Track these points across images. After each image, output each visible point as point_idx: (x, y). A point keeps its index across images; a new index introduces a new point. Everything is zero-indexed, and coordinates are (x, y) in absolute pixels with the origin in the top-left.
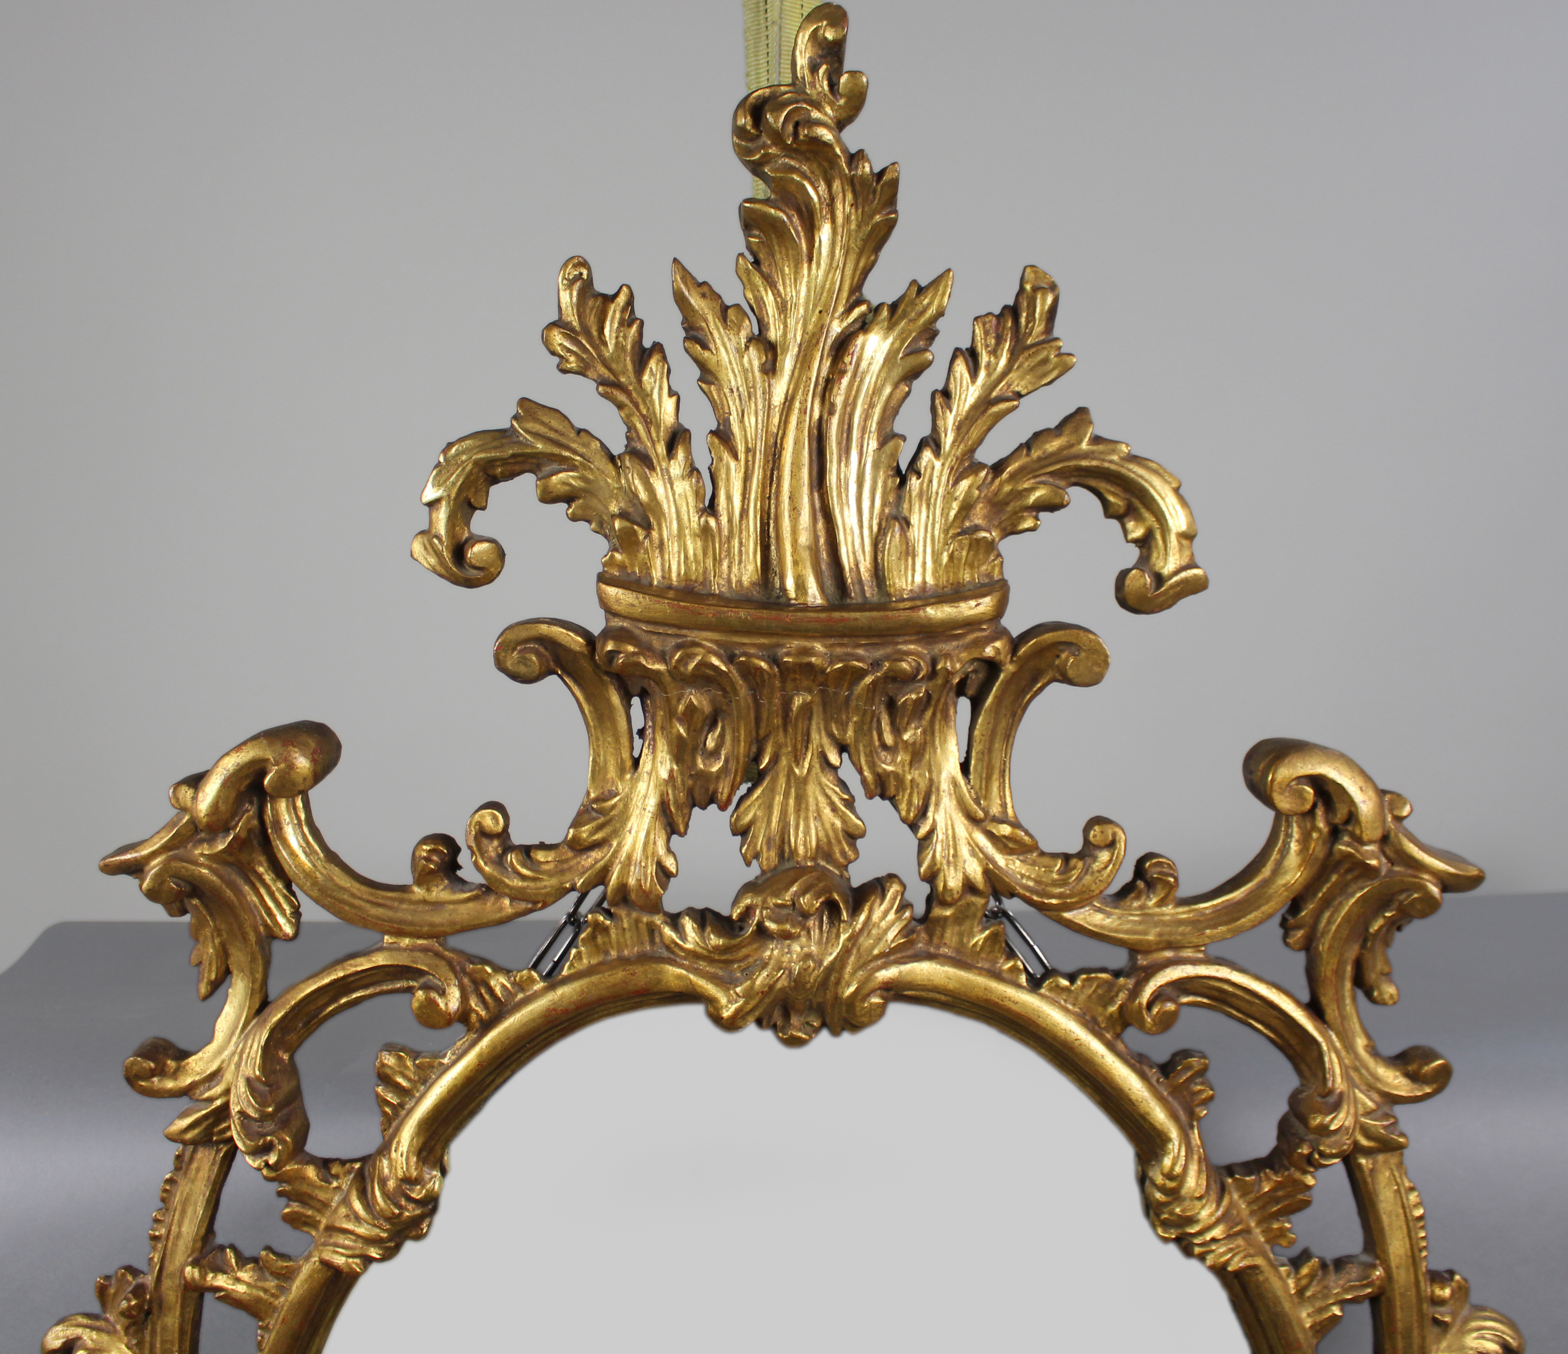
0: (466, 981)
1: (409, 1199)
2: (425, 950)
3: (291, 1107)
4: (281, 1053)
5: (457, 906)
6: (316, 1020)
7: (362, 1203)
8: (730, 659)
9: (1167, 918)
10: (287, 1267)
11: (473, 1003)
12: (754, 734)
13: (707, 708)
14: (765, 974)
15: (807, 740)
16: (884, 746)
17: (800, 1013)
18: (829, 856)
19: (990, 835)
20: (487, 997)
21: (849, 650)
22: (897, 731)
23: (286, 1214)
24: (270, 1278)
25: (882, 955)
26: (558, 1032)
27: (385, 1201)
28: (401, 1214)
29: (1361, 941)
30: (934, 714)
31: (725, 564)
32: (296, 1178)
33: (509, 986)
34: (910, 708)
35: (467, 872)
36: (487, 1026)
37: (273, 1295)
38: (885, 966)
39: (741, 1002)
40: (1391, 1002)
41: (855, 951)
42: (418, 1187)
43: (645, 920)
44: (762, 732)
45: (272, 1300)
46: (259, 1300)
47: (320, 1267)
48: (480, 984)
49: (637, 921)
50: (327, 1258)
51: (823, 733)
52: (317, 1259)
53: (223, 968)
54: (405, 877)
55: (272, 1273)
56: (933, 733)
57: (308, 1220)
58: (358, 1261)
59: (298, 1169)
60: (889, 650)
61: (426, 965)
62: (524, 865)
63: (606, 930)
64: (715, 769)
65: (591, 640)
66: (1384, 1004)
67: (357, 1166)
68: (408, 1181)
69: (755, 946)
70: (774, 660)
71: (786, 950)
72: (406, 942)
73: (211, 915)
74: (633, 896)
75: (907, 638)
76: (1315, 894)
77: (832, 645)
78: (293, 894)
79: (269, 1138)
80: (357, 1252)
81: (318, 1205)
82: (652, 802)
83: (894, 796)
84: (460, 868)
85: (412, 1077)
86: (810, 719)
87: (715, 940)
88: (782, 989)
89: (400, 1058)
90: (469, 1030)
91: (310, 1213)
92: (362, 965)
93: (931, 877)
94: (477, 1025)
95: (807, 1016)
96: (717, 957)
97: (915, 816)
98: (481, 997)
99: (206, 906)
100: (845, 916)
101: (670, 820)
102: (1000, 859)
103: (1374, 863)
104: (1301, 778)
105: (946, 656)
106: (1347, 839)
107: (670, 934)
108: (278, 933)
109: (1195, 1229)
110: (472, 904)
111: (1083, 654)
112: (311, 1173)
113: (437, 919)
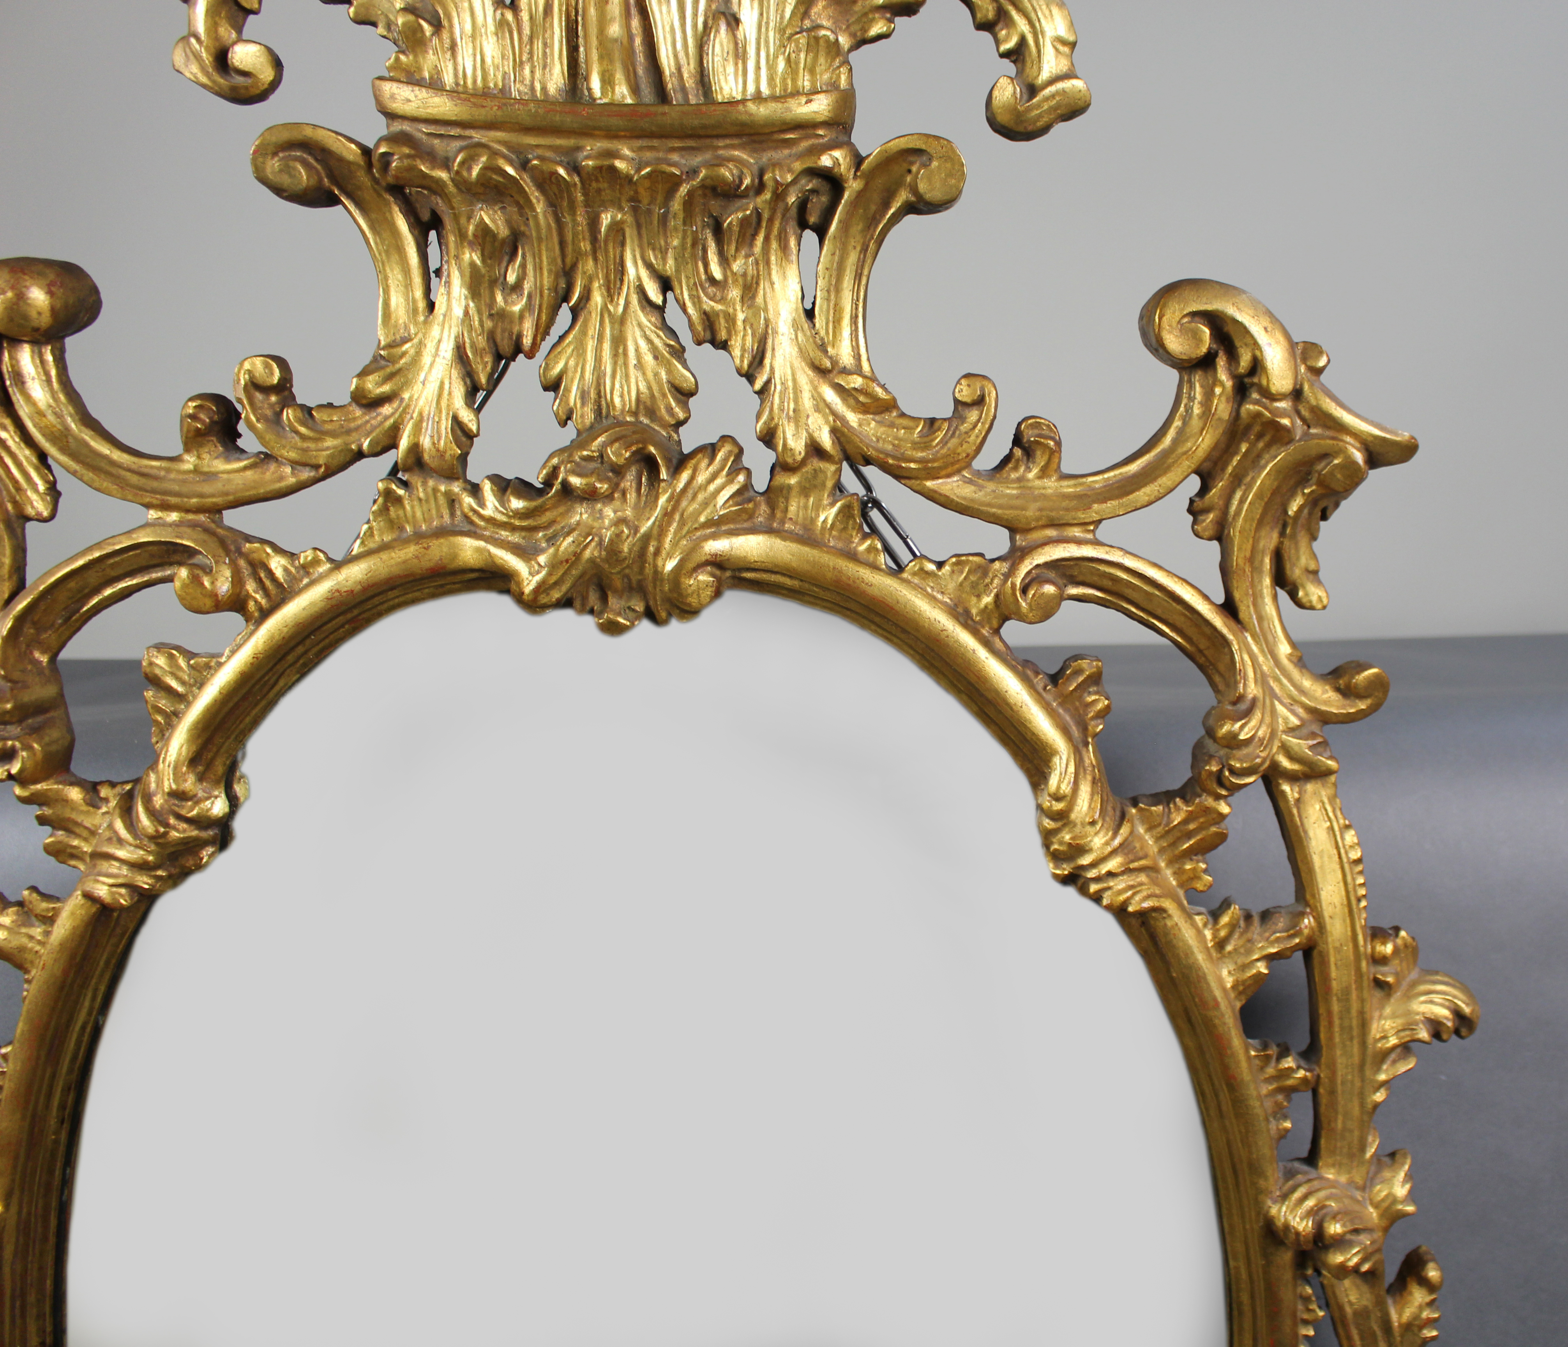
0: (242, 563)
1: (179, 817)
2: (194, 525)
3: (48, 715)
4: (37, 655)
5: (232, 476)
6: (78, 615)
7: (124, 822)
8: (523, 165)
9: (1050, 491)
10: (54, 908)
11: (250, 586)
12: (559, 261)
13: (503, 231)
14: (570, 539)
15: (621, 270)
16: (712, 280)
17: (619, 594)
18: (652, 413)
19: (840, 389)
20: (268, 583)
21: (661, 155)
22: (724, 261)
23: (48, 844)
24: (37, 923)
25: (709, 523)
26: (348, 622)
27: (149, 818)
28: (166, 834)
29: (1280, 526)
30: (767, 239)
31: (527, 71)
32: (57, 800)
33: (293, 570)
34: (736, 229)
35: (248, 441)
36: (264, 611)
37: (40, 942)
38: (714, 536)
39: (544, 573)
40: (1319, 606)
41: (677, 517)
42: (190, 803)
43: (443, 488)
44: (569, 260)
45: (38, 948)
46: (22, 949)
47: (83, 902)
48: (259, 567)
49: (435, 490)
50: (88, 889)
51: (640, 262)
52: (79, 892)
54: (176, 447)
55: (36, 916)
56: (768, 263)
57: (74, 851)
58: (123, 891)
59: (59, 788)
60: (708, 156)
61: (194, 541)
62: (303, 424)
63: (399, 500)
64: (517, 308)
65: (366, 152)
66: (1312, 608)
67: (128, 787)
68: (179, 796)
69: (561, 509)
70: (575, 168)
71: (598, 515)
72: (174, 516)
74: (426, 457)
75: (728, 141)
76: (1223, 469)
77: (641, 149)
78: (49, 468)
79: (10, 742)
80: (120, 881)
81: (85, 834)
82: (447, 350)
83: (726, 342)
84: (240, 436)
85: (186, 678)
86: (623, 244)
87: (517, 504)
88: (592, 560)
89: (171, 657)
90: (247, 621)
91: (76, 842)
92: (120, 543)
93: (768, 438)
94: (256, 614)
95: (629, 599)
96: (517, 523)
97: (750, 366)
98: (260, 581)
100: (664, 475)
101: (469, 368)
102: (853, 418)
103: (1286, 422)
104: (1194, 314)
105: (775, 165)
106: (1255, 396)
107: (468, 500)
108: (30, 511)
109: (1085, 860)
110: (249, 473)
111: (935, 164)
112: (74, 794)
113: (207, 489)
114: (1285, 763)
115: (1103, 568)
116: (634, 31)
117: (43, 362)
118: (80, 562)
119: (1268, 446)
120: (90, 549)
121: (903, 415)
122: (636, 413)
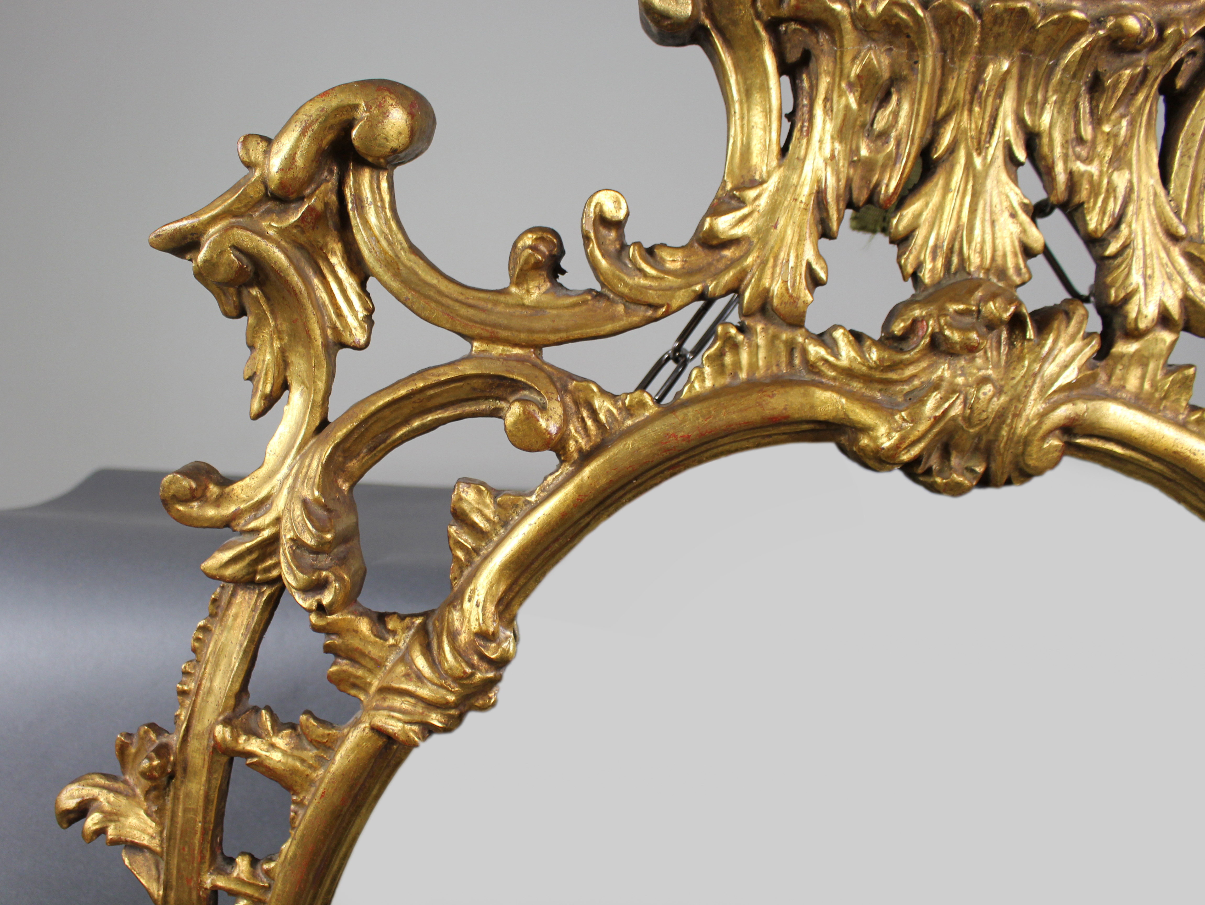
0: (567, 400)
1: (483, 657)
2: (519, 359)
3: (348, 546)
4: (340, 480)
5: (561, 311)
6: (383, 446)
7: (427, 659)
10: (329, 734)
12: (933, 110)
13: (885, 71)
14: (934, 399)
15: (994, 124)
16: (1079, 139)
17: (962, 453)
18: (1001, 273)
19: (1189, 257)
20: (589, 422)
22: (1097, 121)
23: (333, 673)
24: (309, 747)
25: (1065, 389)
26: (668, 469)
27: (455, 658)
28: (472, 675)
32: (348, 630)
33: (615, 411)
35: (571, 279)
36: (586, 457)
37: (311, 767)
38: (1071, 400)
39: (905, 428)
42: (493, 645)
43: (784, 336)
44: (943, 110)
45: (309, 771)
46: (294, 771)
47: (370, 735)
48: (583, 404)
49: (775, 337)
50: (380, 724)
52: (367, 725)
53: (280, 381)
55: (311, 742)
57: (358, 682)
58: (415, 728)
59: (351, 619)
61: (524, 376)
62: (649, 264)
63: (737, 345)
64: (881, 157)
67: (418, 621)
68: (484, 636)
69: (926, 363)
71: (959, 372)
72: (499, 349)
73: (272, 312)
74: (776, 302)
78: (368, 296)
79: (324, 573)
80: (417, 718)
81: (371, 665)
82: (805, 194)
83: (1082, 204)
84: (563, 272)
85: (492, 516)
86: (1001, 97)
87: (877, 355)
88: (954, 419)
89: (480, 492)
90: (562, 462)
91: (360, 673)
92: (446, 374)
93: (1122, 301)
94: (576, 456)
95: (973, 460)
96: (875, 376)
97: (1108, 228)
98: (583, 420)
99: (268, 299)
100: (1032, 334)
101: (825, 215)
107: (815, 351)
108: (347, 338)
110: (579, 311)
112: (364, 626)
113: (537, 325)
117: (380, 187)
118: (403, 392)
120: (412, 377)
122: (987, 271)
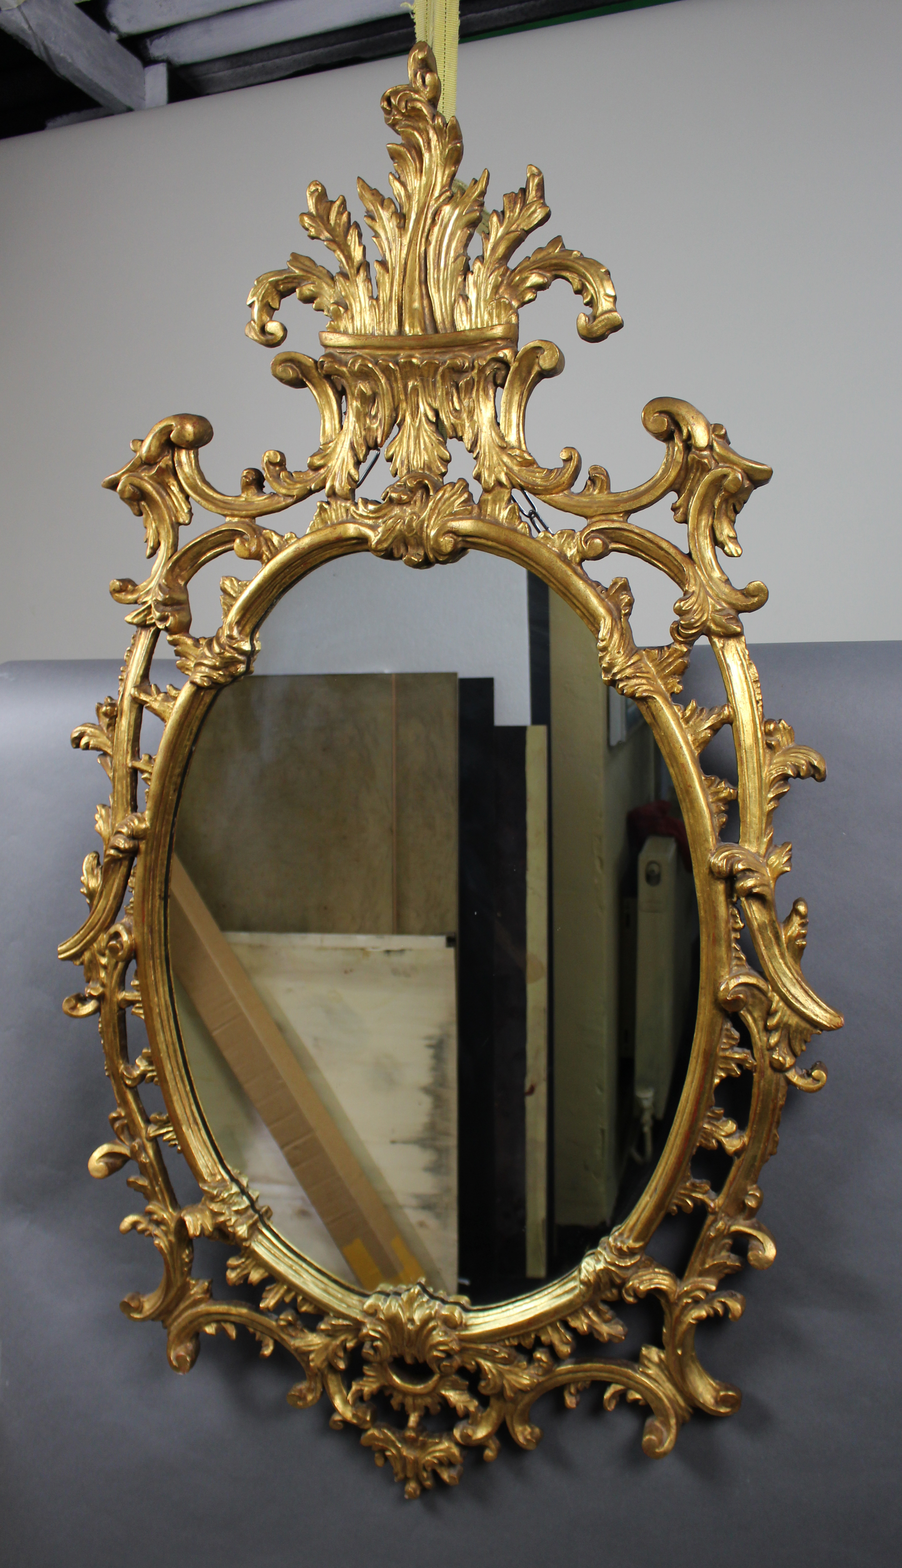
0: (262, 539)
1: (230, 647)
2: (243, 523)
3: (181, 607)
4: (180, 581)
5: (260, 503)
6: (196, 565)
7: (208, 649)
8: (376, 363)
9: (603, 499)
10: (178, 693)
11: (264, 549)
12: (392, 404)
13: (369, 392)
14: (391, 521)
15: (418, 407)
16: (455, 410)
17: (413, 547)
18: (430, 469)
19: (510, 455)
20: (271, 548)
21: (432, 356)
22: (460, 401)
23: (179, 664)
24: (171, 700)
25: (451, 514)
28: (224, 653)
29: (712, 514)
30: (478, 390)
31: (382, 325)
32: (183, 644)
33: (281, 541)
34: (463, 386)
35: (268, 488)
36: (269, 559)
37: (171, 708)
38: (452, 520)
39: (380, 535)
40: (736, 555)
41: (437, 511)
42: (234, 641)
43: (344, 504)
44: (396, 404)
45: (170, 711)
46: (165, 712)
47: (190, 685)
48: (268, 541)
49: (341, 506)
50: (193, 679)
51: (425, 403)
52: (189, 682)
53: (157, 540)
54: (238, 491)
55: (171, 697)
56: (478, 401)
57: (188, 667)
58: (205, 679)
59: (184, 639)
60: (451, 355)
61: (243, 528)
62: (288, 478)
63: (325, 510)
64: (375, 426)
65: (316, 362)
66: (732, 556)
69: (389, 509)
70: (396, 363)
71: (404, 511)
72: (236, 519)
73: (151, 511)
74: (336, 490)
75: (459, 348)
76: (684, 488)
77: (423, 354)
78: (189, 503)
79: (167, 613)
80: (205, 674)
81: (193, 659)
82: (347, 445)
83: (462, 437)
85: (237, 590)
86: (418, 396)
87: (371, 507)
88: (400, 530)
89: (232, 581)
90: (262, 564)
91: (189, 663)
92: (214, 531)
93: (478, 477)
94: (266, 561)
95: (418, 549)
96: (371, 515)
97: (471, 446)
98: (268, 547)
99: (149, 506)
100: (431, 493)
101: (355, 452)
102: (516, 468)
103: (706, 461)
104: (661, 412)
105: (478, 357)
106: (693, 450)
107: (353, 508)
108: (181, 520)
109: (615, 670)
110: (267, 501)
111: (546, 353)
112: (189, 642)
113: (250, 508)
114: (713, 626)
115: (626, 533)
116: (425, 305)
117: (189, 457)
118: (199, 539)
119: (701, 474)
120: (203, 534)
121: (539, 467)
122: (423, 469)
